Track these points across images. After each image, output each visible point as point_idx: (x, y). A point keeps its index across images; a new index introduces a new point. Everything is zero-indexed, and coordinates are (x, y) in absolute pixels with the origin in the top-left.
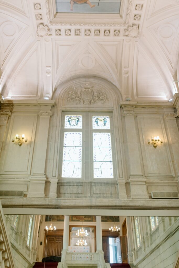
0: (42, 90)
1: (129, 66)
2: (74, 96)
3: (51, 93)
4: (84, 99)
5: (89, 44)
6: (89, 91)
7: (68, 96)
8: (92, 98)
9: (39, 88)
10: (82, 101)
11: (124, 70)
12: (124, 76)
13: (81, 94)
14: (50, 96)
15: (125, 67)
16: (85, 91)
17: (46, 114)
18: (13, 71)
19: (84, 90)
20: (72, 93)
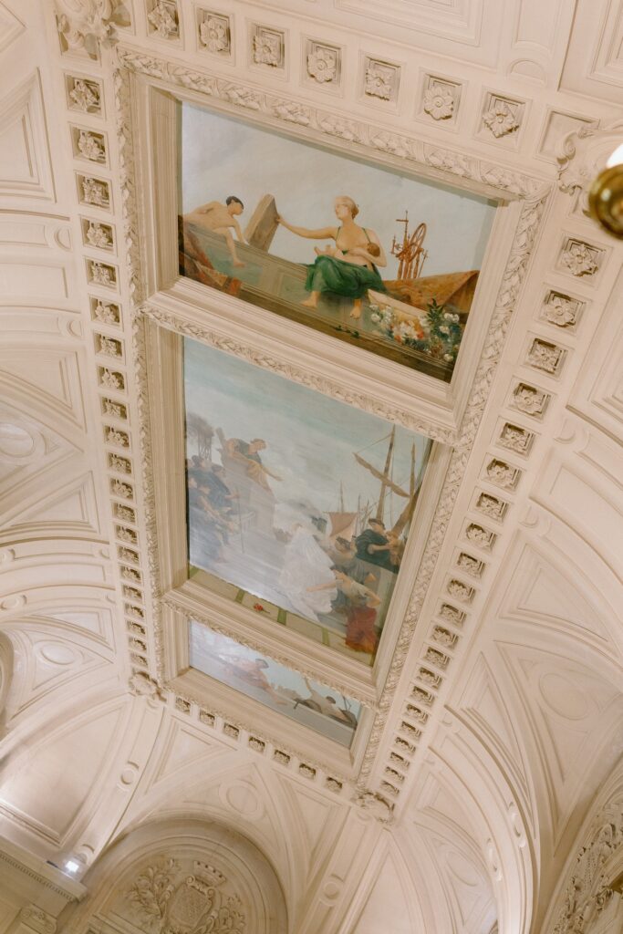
0: (83, 827)
1: (346, 876)
2: (151, 890)
3: (99, 849)
4: (172, 917)
5: (256, 767)
6: (203, 893)
7: (139, 880)
8: (195, 925)
9: (80, 814)
10: (161, 924)
11: (327, 883)
12: (320, 900)
13: (176, 890)
14: (91, 857)
15: (334, 876)
16: (193, 887)
17: (41, 921)
18: (45, 729)
19: (191, 884)
20: (155, 875)
